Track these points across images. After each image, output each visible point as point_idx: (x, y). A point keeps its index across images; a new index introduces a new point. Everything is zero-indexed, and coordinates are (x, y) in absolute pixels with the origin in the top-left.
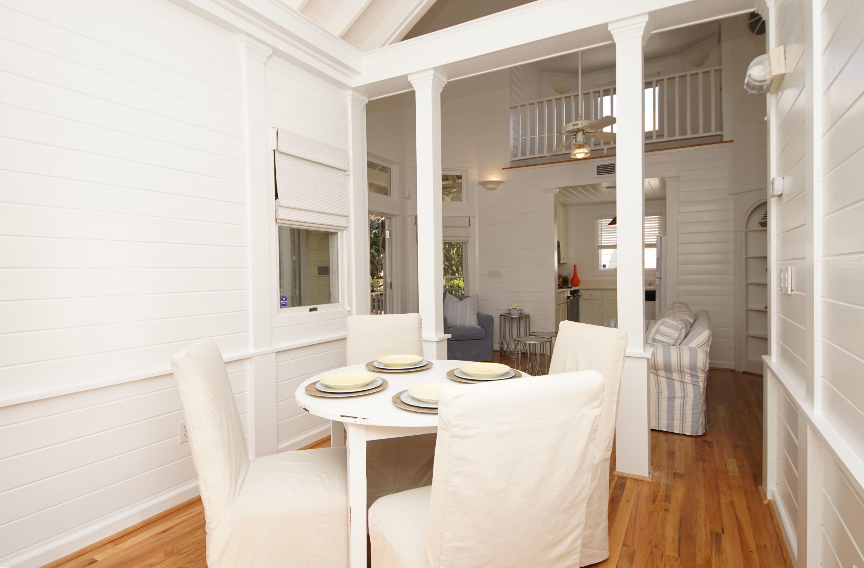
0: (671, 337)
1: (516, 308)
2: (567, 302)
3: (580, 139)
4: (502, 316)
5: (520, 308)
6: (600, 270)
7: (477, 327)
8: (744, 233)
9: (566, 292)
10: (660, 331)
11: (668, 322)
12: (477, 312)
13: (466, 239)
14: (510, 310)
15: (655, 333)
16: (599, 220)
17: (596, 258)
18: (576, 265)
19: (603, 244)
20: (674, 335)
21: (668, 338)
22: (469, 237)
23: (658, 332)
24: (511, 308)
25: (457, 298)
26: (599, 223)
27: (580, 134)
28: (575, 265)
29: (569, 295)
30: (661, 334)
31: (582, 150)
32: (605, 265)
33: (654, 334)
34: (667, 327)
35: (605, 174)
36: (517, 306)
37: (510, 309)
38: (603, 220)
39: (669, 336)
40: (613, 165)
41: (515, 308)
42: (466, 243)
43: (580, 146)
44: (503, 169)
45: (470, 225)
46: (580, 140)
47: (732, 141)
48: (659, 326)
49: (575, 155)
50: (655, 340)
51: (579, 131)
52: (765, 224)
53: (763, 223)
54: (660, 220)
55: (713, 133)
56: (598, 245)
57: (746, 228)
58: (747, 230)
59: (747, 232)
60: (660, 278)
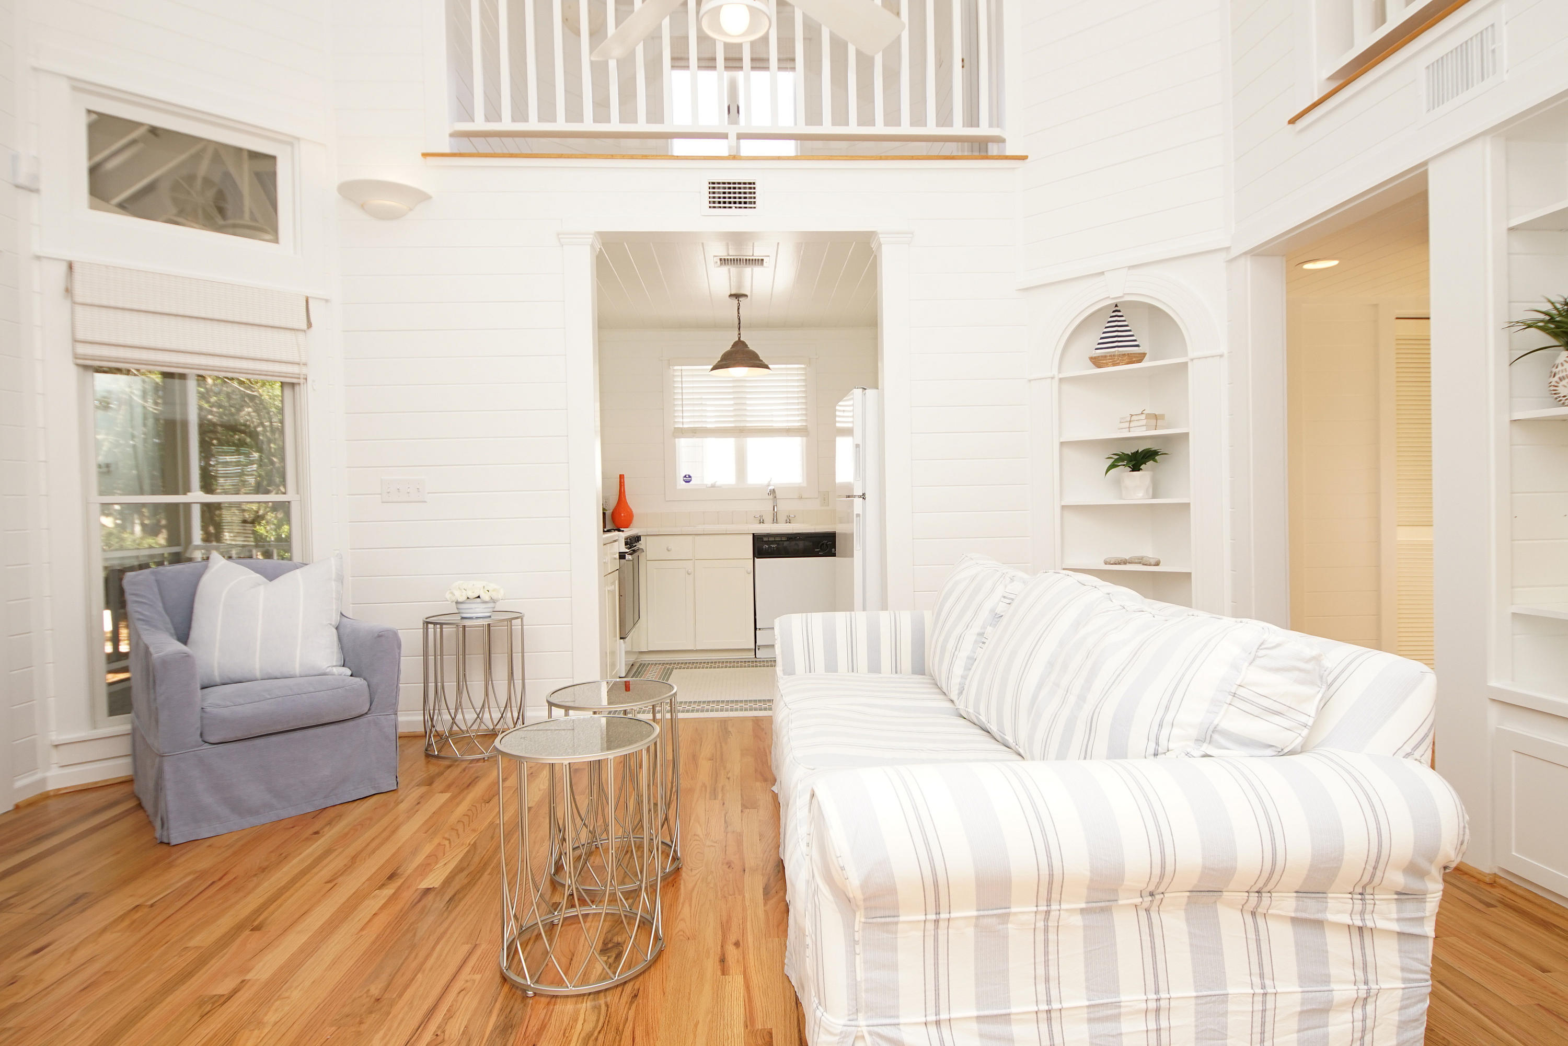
0: (1291, 715)
1: (479, 597)
2: (618, 568)
4: (431, 626)
5: (495, 596)
6: (678, 487)
7: (336, 670)
8: (1056, 381)
9: (615, 541)
12: (335, 619)
13: (295, 369)
14: (457, 603)
16: (676, 368)
17: (668, 458)
18: (623, 475)
19: (685, 426)
20: (1303, 708)
21: (1280, 721)
22: (305, 364)
24: (460, 596)
25: (257, 572)
26: (676, 374)
28: (620, 475)
29: (624, 549)
32: (690, 477)
34: (1273, 670)
35: (730, 207)
36: (485, 587)
37: (460, 600)
38: (684, 367)
39: (1284, 710)
40: (750, 183)
41: (476, 595)
42: (297, 388)
44: (425, 155)
45: (310, 325)
47: (1025, 157)
48: (1236, 668)
52: (1104, 360)
53: (1101, 358)
54: (805, 374)
55: (984, 130)
56: (675, 428)
57: (1059, 372)
58: (1061, 376)
59: (1061, 380)
60: (863, 496)
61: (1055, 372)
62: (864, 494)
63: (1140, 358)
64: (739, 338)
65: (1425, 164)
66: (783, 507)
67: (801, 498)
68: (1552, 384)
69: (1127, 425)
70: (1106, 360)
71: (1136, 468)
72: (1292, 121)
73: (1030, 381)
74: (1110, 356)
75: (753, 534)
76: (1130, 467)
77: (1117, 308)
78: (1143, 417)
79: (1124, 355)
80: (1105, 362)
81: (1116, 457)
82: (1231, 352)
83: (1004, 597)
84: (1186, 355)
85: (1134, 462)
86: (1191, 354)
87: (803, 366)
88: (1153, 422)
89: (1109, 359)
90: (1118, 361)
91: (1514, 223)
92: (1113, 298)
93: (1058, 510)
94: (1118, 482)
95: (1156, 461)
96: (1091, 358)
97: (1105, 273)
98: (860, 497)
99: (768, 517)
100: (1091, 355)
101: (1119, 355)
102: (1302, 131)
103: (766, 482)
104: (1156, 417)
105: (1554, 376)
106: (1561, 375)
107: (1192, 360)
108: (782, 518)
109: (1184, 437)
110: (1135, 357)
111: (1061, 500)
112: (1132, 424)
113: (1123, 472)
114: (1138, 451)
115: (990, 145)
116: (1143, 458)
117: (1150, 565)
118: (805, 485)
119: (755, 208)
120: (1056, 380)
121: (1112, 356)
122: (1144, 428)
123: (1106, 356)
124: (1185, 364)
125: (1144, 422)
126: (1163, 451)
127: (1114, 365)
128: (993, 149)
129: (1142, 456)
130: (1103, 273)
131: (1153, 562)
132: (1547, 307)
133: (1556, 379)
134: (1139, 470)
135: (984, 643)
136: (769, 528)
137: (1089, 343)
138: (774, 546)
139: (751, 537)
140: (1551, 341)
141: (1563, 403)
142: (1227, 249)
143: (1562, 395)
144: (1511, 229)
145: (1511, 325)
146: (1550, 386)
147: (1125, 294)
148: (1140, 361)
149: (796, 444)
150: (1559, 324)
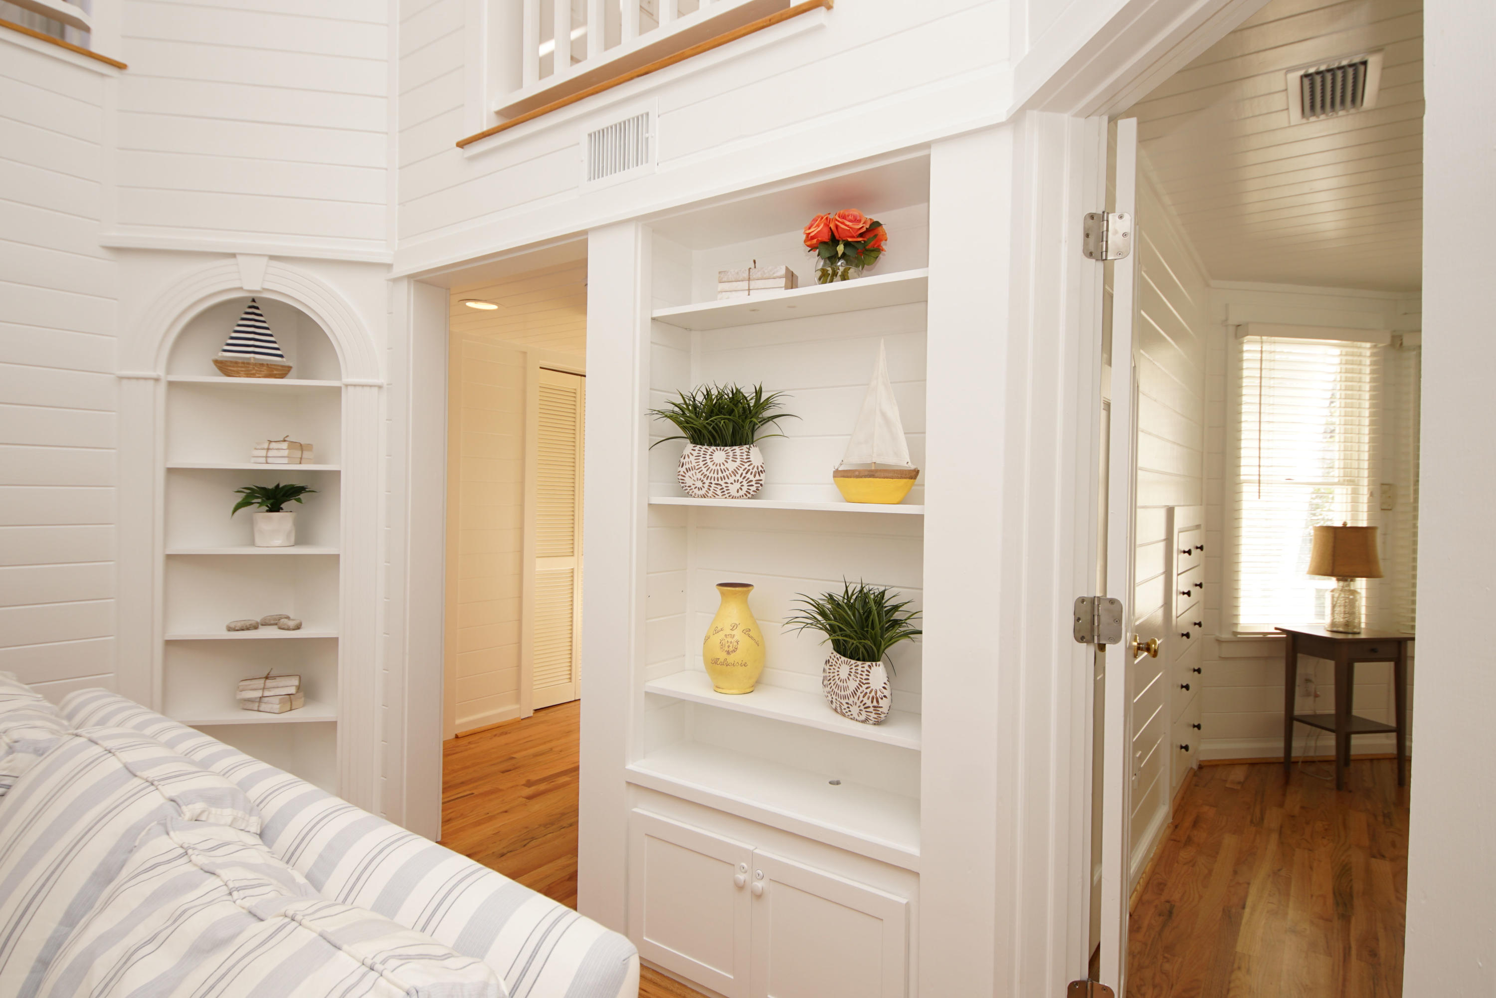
8: (163, 385)
52: (233, 367)
53: (229, 364)
57: (168, 371)
58: (172, 378)
59: (171, 384)
61: (160, 372)
63: (283, 372)
65: (585, 232)
68: (680, 473)
69: (263, 453)
70: (237, 367)
71: (275, 508)
72: (461, 145)
73: (121, 378)
74: (243, 363)
76: (267, 506)
77: (254, 304)
78: (285, 445)
79: (262, 365)
80: (235, 369)
81: (248, 492)
82: (391, 384)
84: (340, 379)
85: (271, 501)
86: (346, 379)
88: (298, 454)
89: (242, 367)
90: (254, 372)
91: (658, 313)
92: (247, 291)
93: (160, 561)
94: (251, 522)
95: (299, 500)
96: (216, 362)
97: (237, 256)
100: (216, 358)
101: (255, 364)
102: (472, 159)
104: (302, 447)
105: (682, 467)
106: (687, 466)
107: (347, 386)
109: (335, 475)
110: (277, 370)
111: (165, 548)
112: (271, 453)
113: (255, 510)
114: (278, 485)
115: (66, 30)
116: (284, 495)
117: (288, 629)
120: (164, 383)
121: (246, 364)
122: (286, 461)
123: (236, 363)
124: (337, 391)
125: (286, 453)
126: (310, 488)
127: (249, 375)
128: (73, 36)
129: (282, 494)
130: (233, 255)
131: (293, 624)
132: (680, 401)
133: (684, 469)
134: (278, 509)
137: (213, 341)
140: (681, 433)
141: (688, 493)
142: (389, 266)
143: (687, 485)
144: (653, 319)
145: (653, 412)
146: (679, 475)
147: (264, 289)
148: (282, 376)
150: (688, 419)
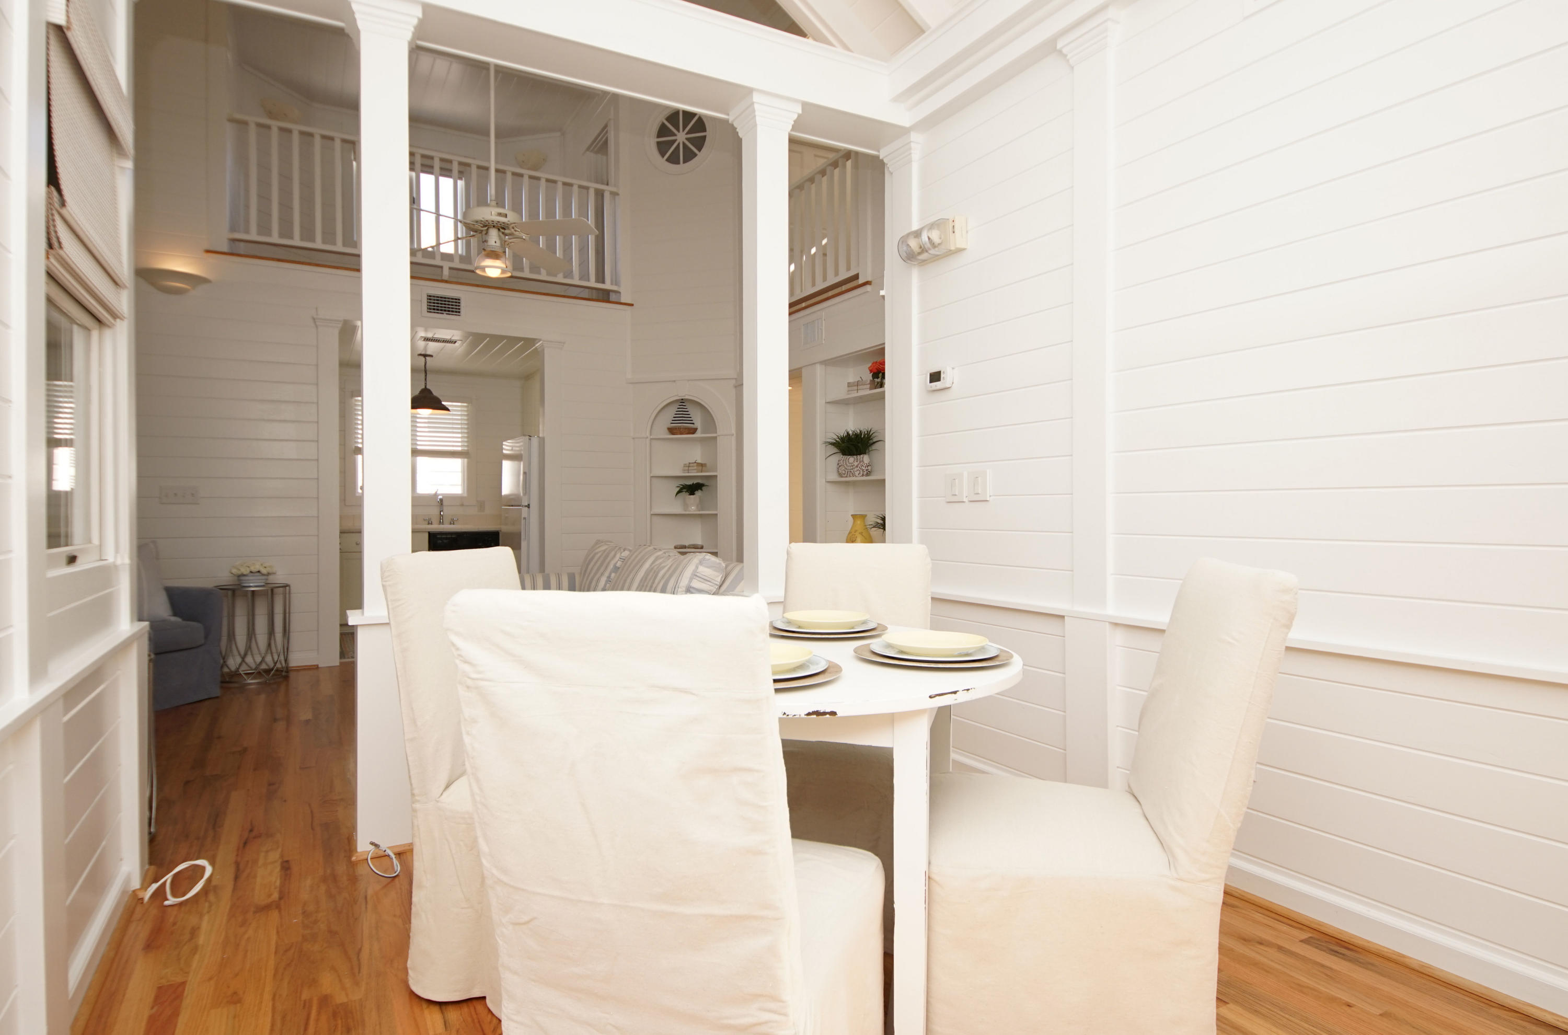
0: (713, 581)
1: (259, 572)
3: (495, 242)
5: (268, 570)
7: (172, 618)
8: (648, 441)
10: (698, 574)
11: (709, 559)
12: (162, 585)
14: (240, 575)
15: (691, 580)
16: (357, 398)
20: (716, 579)
21: (709, 583)
23: (696, 576)
24: (245, 571)
27: (494, 233)
30: (700, 579)
31: (498, 263)
33: (688, 579)
34: (708, 567)
35: (442, 313)
36: (262, 565)
39: (710, 580)
40: (456, 299)
41: (257, 570)
43: (494, 255)
44: (208, 251)
46: (494, 244)
47: (632, 305)
48: (697, 567)
49: (483, 269)
50: (691, 589)
51: (494, 226)
53: (673, 429)
54: (467, 411)
55: (607, 286)
56: (356, 447)
57: (651, 435)
58: (651, 437)
59: (651, 439)
60: (528, 506)
61: (648, 434)
62: (529, 505)
63: (694, 431)
64: (426, 386)
65: (801, 368)
66: (447, 512)
67: (462, 505)
68: (838, 468)
69: (687, 468)
71: (692, 493)
73: (634, 438)
75: (429, 533)
76: (689, 493)
77: (683, 401)
78: (695, 465)
79: (686, 429)
80: (675, 431)
81: (681, 486)
82: (737, 433)
83: (621, 559)
84: (716, 433)
85: (691, 490)
86: (719, 433)
87: (465, 404)
88: (701, 468)
89: (678, 430)
90: (682, 432)
91: (827, 400)
92: (680, 396)
93: (649, 516)
94: (683, 501)
95: (702, 490)
96: (669, 429)
97: (676, 381)
98: (526, 506)
99: (435, 520)
100: (669, 427)
101: (683, 429)
103: (433, 492)
104: (702, 466)
105: (838, 465)
106: (840, 465)
107: (719, 436)
108: (446, 520)
109: (715, 477)
110: (692, 430)
111: (651, 511)
112: (690, 469)
113: (685, 495)
114: (693, 484)
115: (611, 294)
116: (696, 488)
117: (698, 548)
118: (465, 495)
119: (459, 315)
120: (649, 439)
121: (679, 428)
122: (695, 471)
123: (676, 428)
124: (716, 438)
125: (696, 467)
126: (706, 485)
127: (680, 434)
128: (613, 297)
129: (695, 486)
130: (674, 381)
131: (700, 547)
132: (835, 437)
134: (693, 494)
135: (610, 581)
136: (436, 527)
137: (667, 419)
138: (445, 541)
139: (427, 535)
140: (837, 451)
141: (842, 477)
142: (736, 379)
143: (841, 472)
144: (825, 404)
145: (826, 442)
147: (686, 394)
148: (693, 433)
149: (457, 465)
150: (840, 445)
